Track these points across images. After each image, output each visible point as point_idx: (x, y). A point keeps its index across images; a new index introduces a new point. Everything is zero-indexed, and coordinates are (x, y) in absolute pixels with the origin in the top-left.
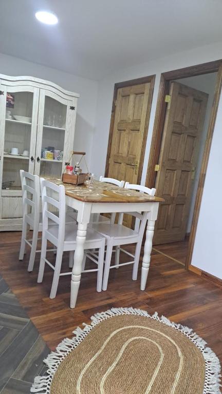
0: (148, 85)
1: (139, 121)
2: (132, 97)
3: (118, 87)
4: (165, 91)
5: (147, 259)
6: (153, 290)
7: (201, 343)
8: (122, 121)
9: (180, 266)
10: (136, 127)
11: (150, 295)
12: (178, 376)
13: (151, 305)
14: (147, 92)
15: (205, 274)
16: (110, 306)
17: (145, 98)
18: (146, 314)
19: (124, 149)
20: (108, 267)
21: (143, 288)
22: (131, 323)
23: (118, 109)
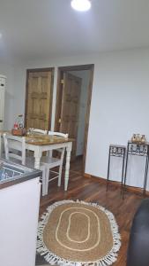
0: (50, 73)
1: (46, 94)
2: (40, 79)
3: (29, 71)
4: (61, 77)
5: (67, 173)
6: (71, 189)
7: (103, 209)
8: (34, 93)
9: (78, 175)
10: (44, 97)
11: (71, 192)
12: (99, 224)
13: (73, 197)
14: (50, 76)
15: (93, 177)
16: (53, 202)
17: (49, 80)
18: (72, 201)
19: (37, 110)
20: (48, 181)
21: (66, 189)
22: (67, 207)
23: (30, 85)
